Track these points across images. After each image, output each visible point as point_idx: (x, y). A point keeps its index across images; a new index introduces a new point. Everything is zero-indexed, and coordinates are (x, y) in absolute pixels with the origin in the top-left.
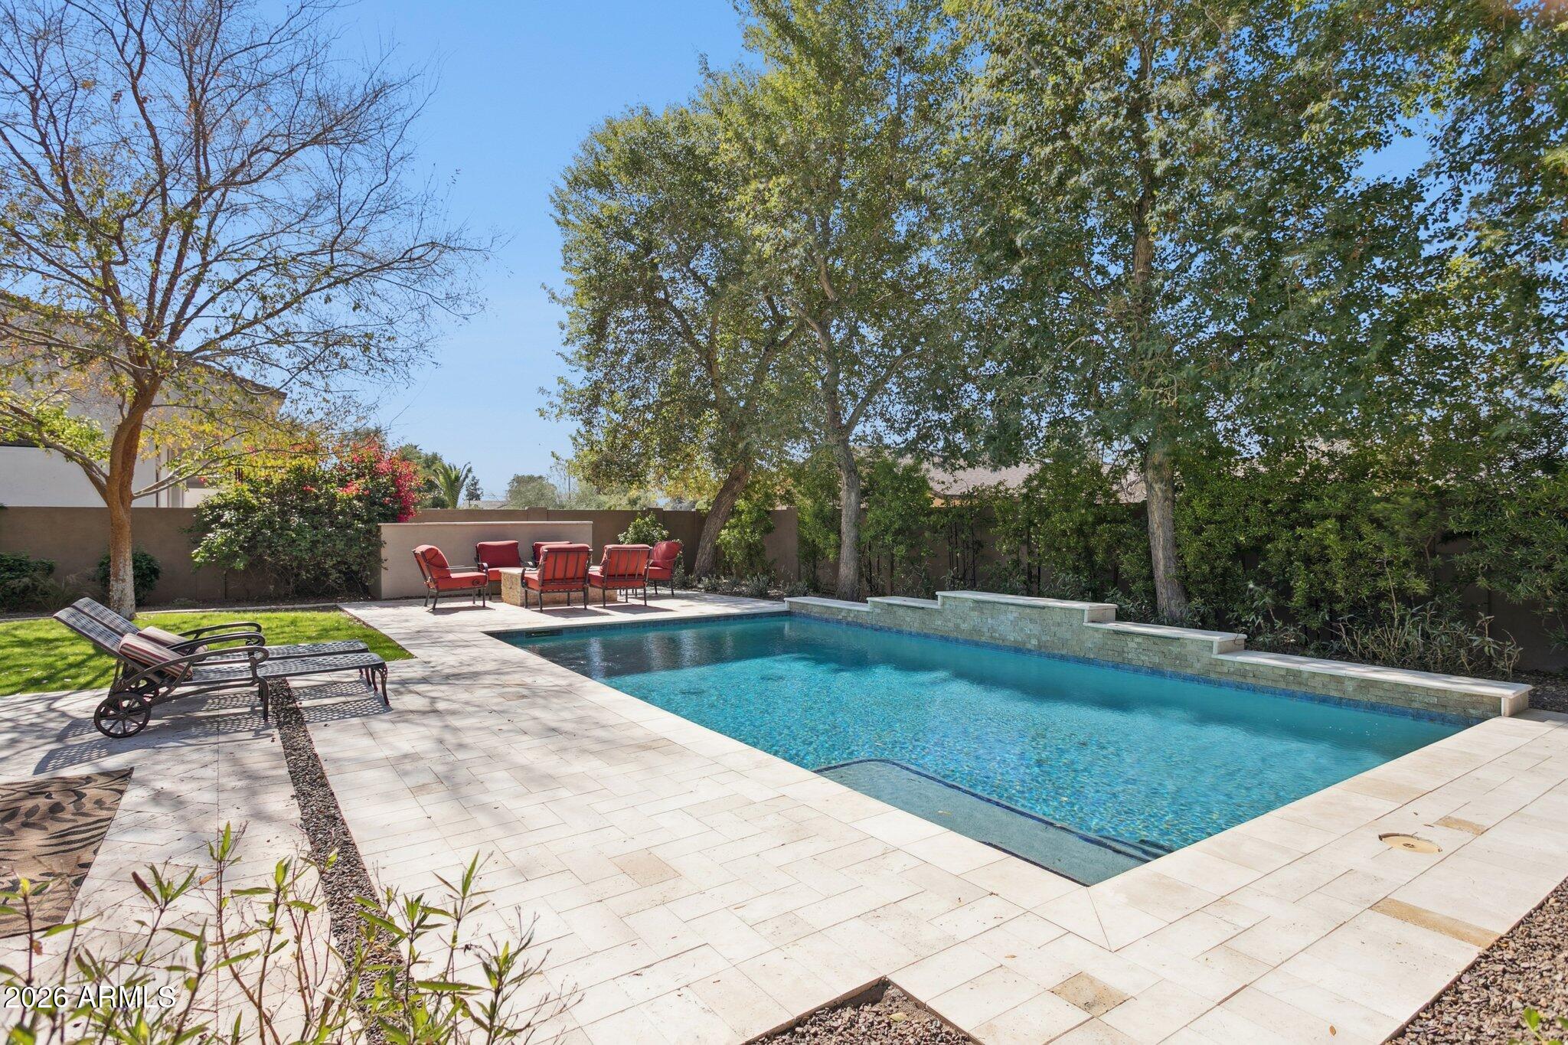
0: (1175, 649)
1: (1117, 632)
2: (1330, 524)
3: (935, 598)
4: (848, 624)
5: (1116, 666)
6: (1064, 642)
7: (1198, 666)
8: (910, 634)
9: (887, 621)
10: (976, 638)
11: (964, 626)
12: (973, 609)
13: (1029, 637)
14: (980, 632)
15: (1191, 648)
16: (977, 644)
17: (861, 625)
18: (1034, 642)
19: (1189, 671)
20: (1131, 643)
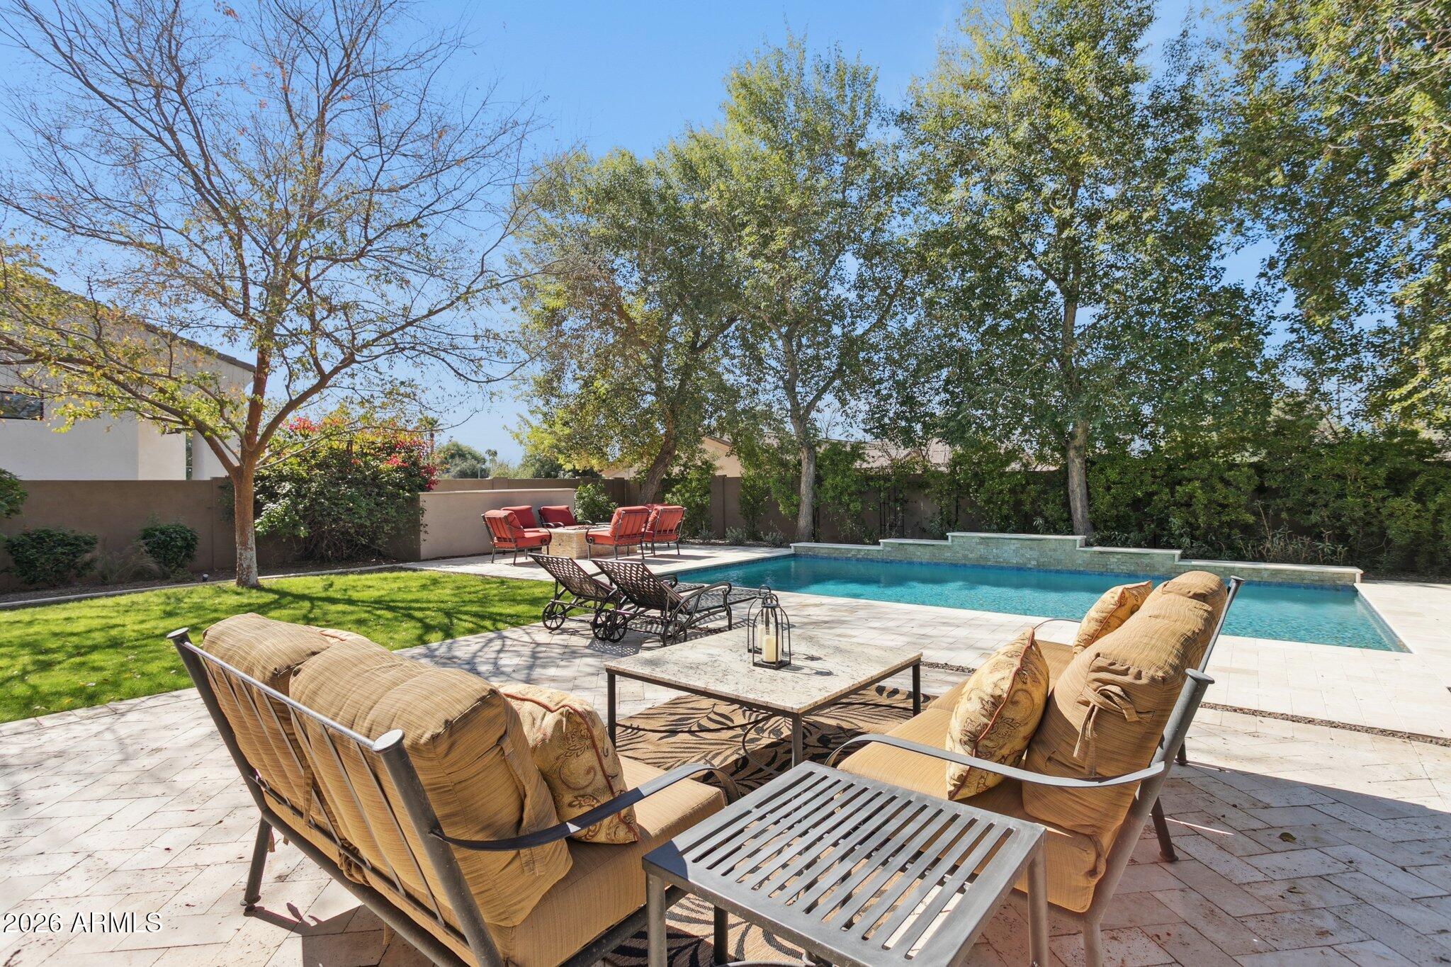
0: (1146, 561)
1: (1101, 553)
2: (1197, 484)
3: (946, 538)
4: (858, 560)
5: (1101, 574)
6: (1059, 562)
7: (1163, 570)
8: (921, 564)
9: (898, 556)
10: (982, 563)
11: (971, 556)
12: (980, 544)
13: (1029, 560)
14: (986, 559)
15: (1157, 559)
16: (983, 567)
17: (872, 561)
18: (1034, 563)
19: (1156, 573)
20: (1113, 560)
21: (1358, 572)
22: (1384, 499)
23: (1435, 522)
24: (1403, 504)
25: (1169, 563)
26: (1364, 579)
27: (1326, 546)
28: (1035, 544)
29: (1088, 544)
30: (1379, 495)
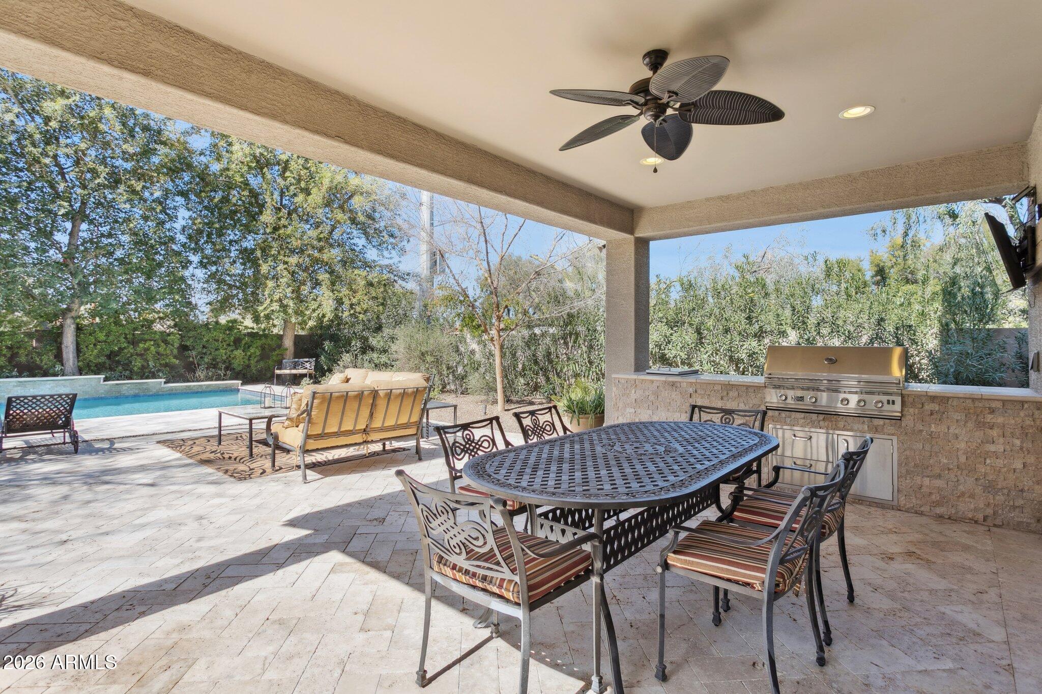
0: (145, 387)
1: (117, 384)
6: (87, 393)
7: (155, 391)
15: (151, 385)
19: (151, 393)
20: (125, 388)
21: (240, 382)
22: (232, 351)
23: (249, 360)
24: (239, 353)
25: (158, 387)
26: (242, 384)
27: (222, 373)
28: (67, 383)
29: (106, 379)
30: (230, 348)
